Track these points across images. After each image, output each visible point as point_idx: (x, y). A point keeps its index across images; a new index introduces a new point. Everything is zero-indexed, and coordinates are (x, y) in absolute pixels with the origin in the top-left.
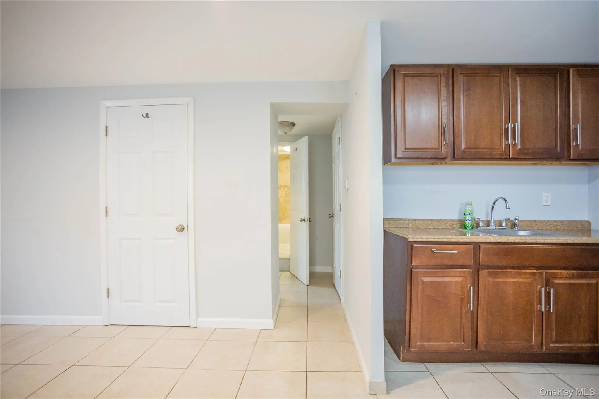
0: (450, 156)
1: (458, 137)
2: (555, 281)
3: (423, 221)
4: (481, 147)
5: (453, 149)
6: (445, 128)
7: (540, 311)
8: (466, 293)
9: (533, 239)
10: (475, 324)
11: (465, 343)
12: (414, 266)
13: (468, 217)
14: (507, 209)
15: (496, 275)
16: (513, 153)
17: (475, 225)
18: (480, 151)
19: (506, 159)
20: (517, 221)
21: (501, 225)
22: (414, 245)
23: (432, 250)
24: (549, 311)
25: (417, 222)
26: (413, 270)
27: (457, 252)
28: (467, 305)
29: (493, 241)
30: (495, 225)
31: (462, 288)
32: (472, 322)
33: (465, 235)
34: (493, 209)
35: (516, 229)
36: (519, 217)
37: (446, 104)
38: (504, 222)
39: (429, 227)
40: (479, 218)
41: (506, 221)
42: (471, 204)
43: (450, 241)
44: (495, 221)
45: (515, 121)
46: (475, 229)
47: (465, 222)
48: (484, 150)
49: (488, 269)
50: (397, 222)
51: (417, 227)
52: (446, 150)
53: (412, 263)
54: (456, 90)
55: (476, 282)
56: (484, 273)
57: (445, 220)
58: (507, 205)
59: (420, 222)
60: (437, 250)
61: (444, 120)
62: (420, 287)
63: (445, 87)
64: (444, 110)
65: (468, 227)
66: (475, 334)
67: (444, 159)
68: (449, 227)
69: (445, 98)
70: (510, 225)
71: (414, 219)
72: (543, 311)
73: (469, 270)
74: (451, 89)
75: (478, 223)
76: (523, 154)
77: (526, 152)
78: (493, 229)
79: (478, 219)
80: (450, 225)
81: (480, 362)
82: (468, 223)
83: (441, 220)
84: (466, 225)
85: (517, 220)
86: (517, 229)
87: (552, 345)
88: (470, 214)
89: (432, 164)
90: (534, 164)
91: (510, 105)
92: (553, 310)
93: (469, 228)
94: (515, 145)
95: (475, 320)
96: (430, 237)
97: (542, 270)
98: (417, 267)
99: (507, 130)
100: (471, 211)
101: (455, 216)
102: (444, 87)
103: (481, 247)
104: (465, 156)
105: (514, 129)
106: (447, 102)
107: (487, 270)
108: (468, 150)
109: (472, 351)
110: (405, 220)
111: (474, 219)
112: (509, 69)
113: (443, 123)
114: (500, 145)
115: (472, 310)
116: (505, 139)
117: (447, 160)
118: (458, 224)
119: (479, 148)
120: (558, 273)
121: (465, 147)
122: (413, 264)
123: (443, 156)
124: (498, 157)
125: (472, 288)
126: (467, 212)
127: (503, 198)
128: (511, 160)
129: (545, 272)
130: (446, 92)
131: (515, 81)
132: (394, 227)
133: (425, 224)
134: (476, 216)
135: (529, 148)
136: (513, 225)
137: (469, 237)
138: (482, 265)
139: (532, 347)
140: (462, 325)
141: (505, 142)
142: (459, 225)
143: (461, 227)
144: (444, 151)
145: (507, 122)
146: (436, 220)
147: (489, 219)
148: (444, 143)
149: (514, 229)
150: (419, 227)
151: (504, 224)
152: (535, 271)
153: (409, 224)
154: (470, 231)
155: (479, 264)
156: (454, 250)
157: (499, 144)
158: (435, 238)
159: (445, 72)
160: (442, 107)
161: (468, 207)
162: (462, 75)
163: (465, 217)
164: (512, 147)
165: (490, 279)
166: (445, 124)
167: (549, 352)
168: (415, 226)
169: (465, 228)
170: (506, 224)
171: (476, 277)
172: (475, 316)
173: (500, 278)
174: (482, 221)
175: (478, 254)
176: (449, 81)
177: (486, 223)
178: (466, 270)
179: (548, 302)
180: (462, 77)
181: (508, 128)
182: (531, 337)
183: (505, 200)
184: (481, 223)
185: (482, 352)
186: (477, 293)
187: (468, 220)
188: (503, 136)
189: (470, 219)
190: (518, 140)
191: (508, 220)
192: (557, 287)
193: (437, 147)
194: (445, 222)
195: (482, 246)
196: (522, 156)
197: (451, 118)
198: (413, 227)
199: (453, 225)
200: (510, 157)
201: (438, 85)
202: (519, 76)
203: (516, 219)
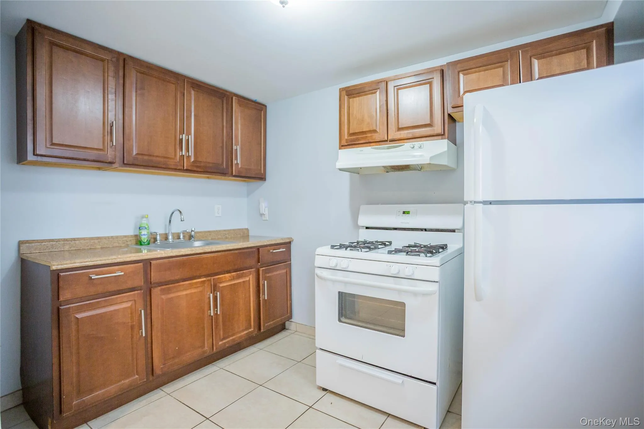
0: (118, 160)
1: (129, 140)
2: (221, 285)
3: (87, 240)
4: (155, 155)
5: (122, 153)
6: (112, 127)
7: (210, 315)
8: (137, 319)
9: (202, 250)
10: (149, 349)
11: (139, 375)
12: (62, 302)
13: (144, 232)
14: (182, 221)
15: (169, 291)
16: (187, 165)
17: (153, 240)
18: (154, 158)
19: (180, 170)
20: (193, 233)
21: (179, 238)
22: (62, 274)
23: (90, 277)
24: (217, 314)
25: (77, 242)
26: (60, 307)
27: (123, 273)
28: (139, 332)
29: (164, 255)
30: (173, 238)
31: (131, 314)
32: (146, 348)
33: (141, 252)
34: (170, 221)
35: (192, 240)
36: (194, 229)
37: (114, 97)
38: (181, 234)
39: (95, 247)
40: (156, 231)
41: (183, 233)
42: (146, 216)
43: (114, 262)
44: (173, 234)
45: (189, 133)
46: (152, 245)
47: (140, 238)
48: (158, 159)
49: (160, 286)
50: (44, 245)
51: (77, 249)
52: (113, 153)
53: (59, 299)
54: (127, 85)
55: (148, 303)
56: (156, 291)
57: (117, 237)
58: (182, 217)
59: (81, 241)
60: (97, 275)
61: (111, 116)
62: (74, 327)
63: (114, 77)
64: (111, 104)
65: (144, 243)
66: (150, 361)
67: (111, 163)
68: (123, 244)
69: (114, 91)
70: (187, 237)
71: (72, 239)
72: (212, 315)
73: (139, 292)
74: (121, 82)
75: (155, 237)
76: (197, 167)
77: (199, 165)
78: (171, 242)
79: (155, 233)
80: (124, 242)
81: (158, 388)
82: (144, 239)
83: (112, 237)
84: (142, 241)
85: (194, 231)
86: (194, 240)
87: (220, 343)
88: (146, 228)
89: (99, 169)
90: (208, 178)
91: (185, 116)
92: (220, 313)
93: (146, 243)
94: (189, 157)
95: (149, 345)
96: (87, 260)
97: (209, 277)
98: (68, 302)
99: (181, 140)
100: (147, 225)
101: (130, 232)
102: (111, 77)
103: (152, 264)
104: (137, 163)
105: (188, 141)
106: (115, 96)
107: (159, 288)
108: (140, 157)
109: (147, 379)
110: (58, 240)
111: (151, 233)
112: (184, 80)
113: (109, 119)
114: (175, 155)
115: (144, 335)
116: (179, 150)
117: (114, 166)
118: (133, 240)
119: (154, 156)
120: (222, 277)
121: (137, 153)
122: (61, 299)
123: (110, 160)
124: (173, 167)
125: (143, 311)
126: (143, 225)
127: (179, 210)
128: (185, 171)
129: (212, 278)
130: (114, 84)
131: (190, 93)
132: (39, 252)
133: (89, 244)
134: (153, 230)
135: (201, 162)
136: (190, 237)
137: (145, 254)
138: (154, 283)
139: (204, 352)
140: (135, 356)
141: (180, 153)
142: (135, 241)
143: (137, 244)
144: (110, 154)
145: (182, 132)
146: (105, 238)
147: (167, 232)
148: (110, 144)
149: (191, 240)
150: (81, 248)
151: (181, 237)
152: (204, 279)
153: (64, 246)
154: (146, 247)
155: (151, 283)
156: (120, 272)
157: (173, 154)
158: (93, 261)
159: (114, 59)
160: (109, 101)
161: (144, 221)
162: (136, 71)
163: (140, 231)
164: (186, 158)
165: (163, 297)
166: (112, 121)
167: (218, 350)
168: (74, 247)
169: (141, 245)
170: (184, 236)
171: (148, 297)
172: (149, 340)
173: (174, 292)
174: (159, 235)
175: (150, 272)
176: (118, 71)
177: (164, 236)
178: (136, 292)
179: (216, 306)
180: (135, 72)
181: (182, 139)
182: (204, 343)
183: (180, 212)
184: (158, 237)
185: (159, 376)
186: (150, 315)
187: (144, 235)
188: (178, 146)
189: (146, 233)
190: (191, 153)
191: (184, 232)
192: (222, 290)
193: (101, 147)
194: (117, 239)
195: (153, 262)
196: (195, 169)
197: (121, 116)
198: (70, 249)
199: (127, 242)
200: (185, 169)
201: (104, 72)
202: (194, 90)
203: (192, 231)
